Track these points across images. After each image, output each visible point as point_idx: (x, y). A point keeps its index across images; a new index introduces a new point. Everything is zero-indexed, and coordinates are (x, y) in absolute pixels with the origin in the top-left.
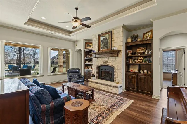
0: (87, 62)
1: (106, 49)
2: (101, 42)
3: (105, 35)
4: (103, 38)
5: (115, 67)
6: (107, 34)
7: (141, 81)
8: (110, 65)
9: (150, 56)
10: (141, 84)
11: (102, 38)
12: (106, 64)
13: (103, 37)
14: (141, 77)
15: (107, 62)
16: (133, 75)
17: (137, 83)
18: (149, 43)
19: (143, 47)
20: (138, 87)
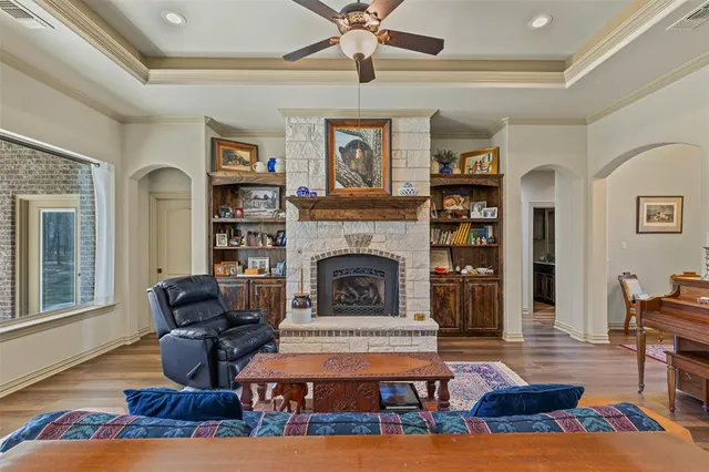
0: (223, 242)
1: (364, 187)
2: (338, 154)
3: (362, 130)
4: (352, 138)
5: (404, 259)
6: (372, 126)
7: (473, 300)
8: (381, 252)
9: (497, 224)
10: (473, 309)
11: (342, 139)
12: (365, 250)
13: (348, 132)
14: (473, 288)
15: (368, 239)
16: (452, 281)
17: (463, 308)
18: (494, 184)
19: (462, 195)
20: (465, 318)
